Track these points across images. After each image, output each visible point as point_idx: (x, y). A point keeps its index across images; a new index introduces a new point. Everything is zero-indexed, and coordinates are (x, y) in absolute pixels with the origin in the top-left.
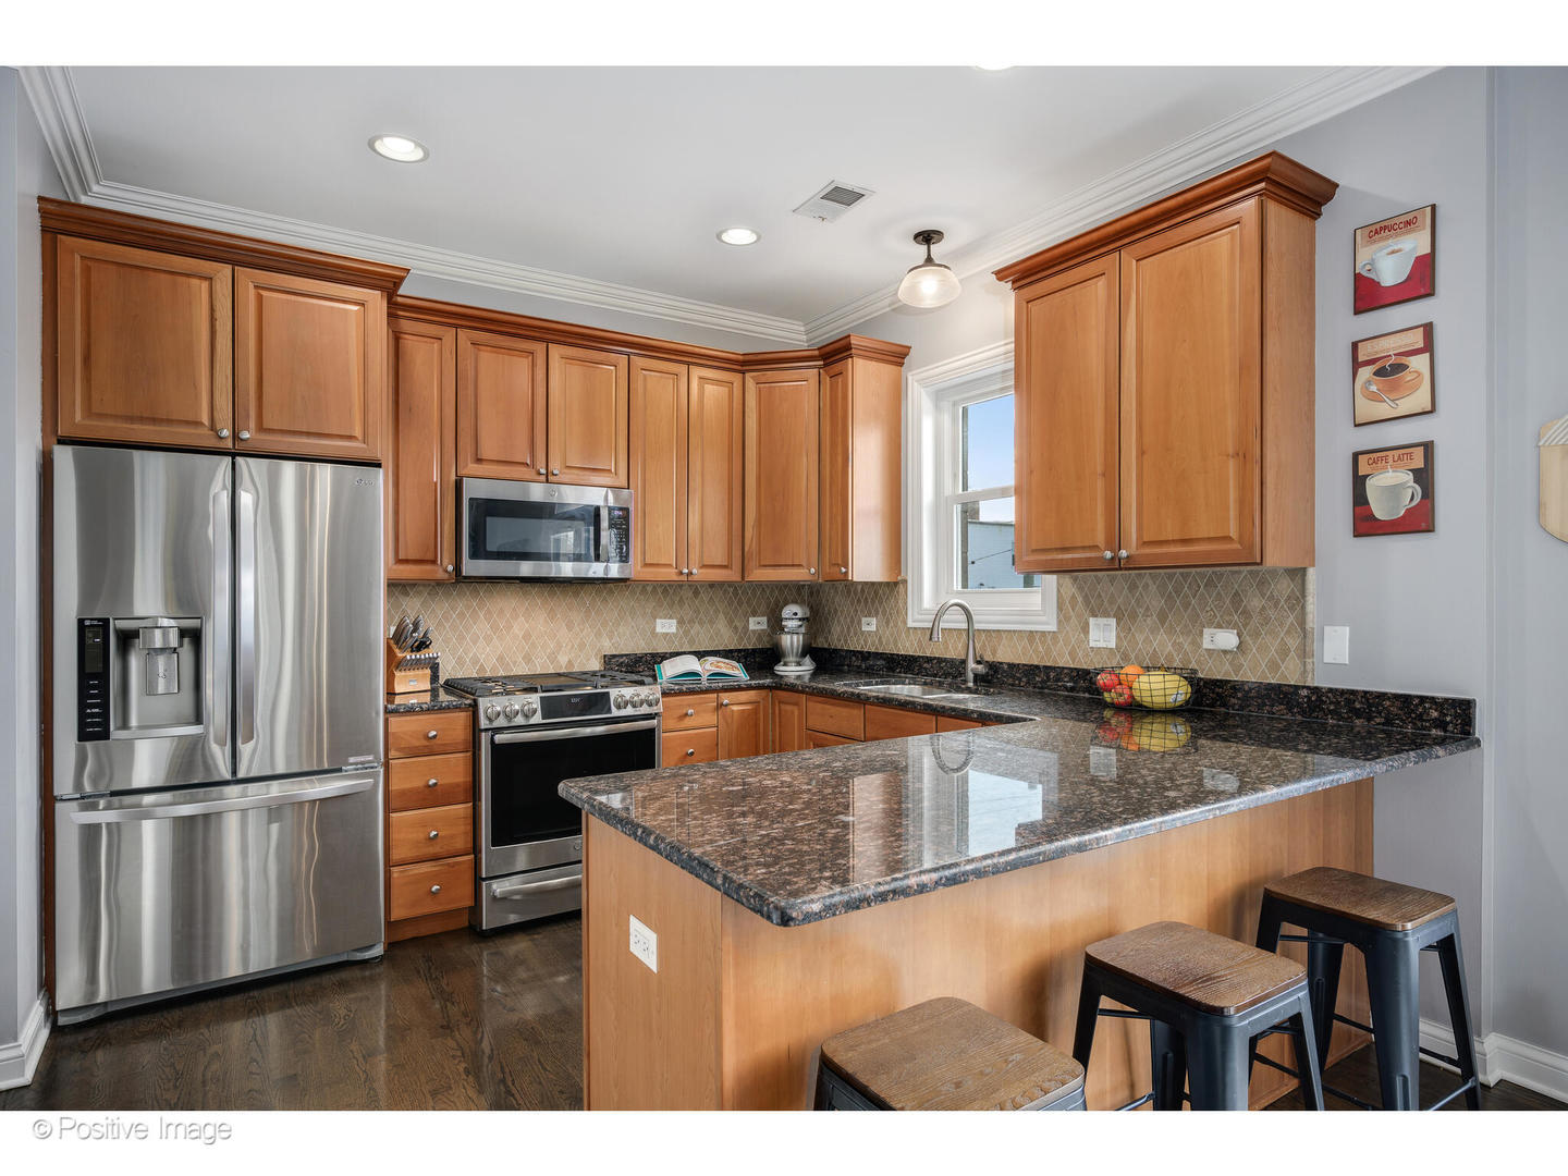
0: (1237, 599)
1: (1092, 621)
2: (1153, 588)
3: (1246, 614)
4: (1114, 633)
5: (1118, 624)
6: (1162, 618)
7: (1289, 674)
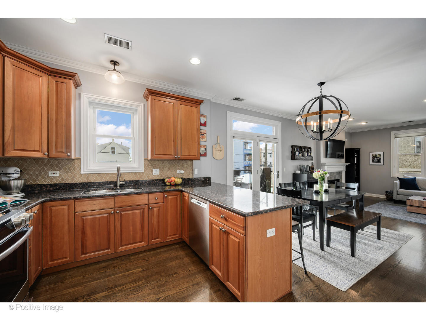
0: (183, 165)
1: (153, 169)
3: (184, 167)
4: (159, 172)
5: (160, 170)
6: (169, 168)
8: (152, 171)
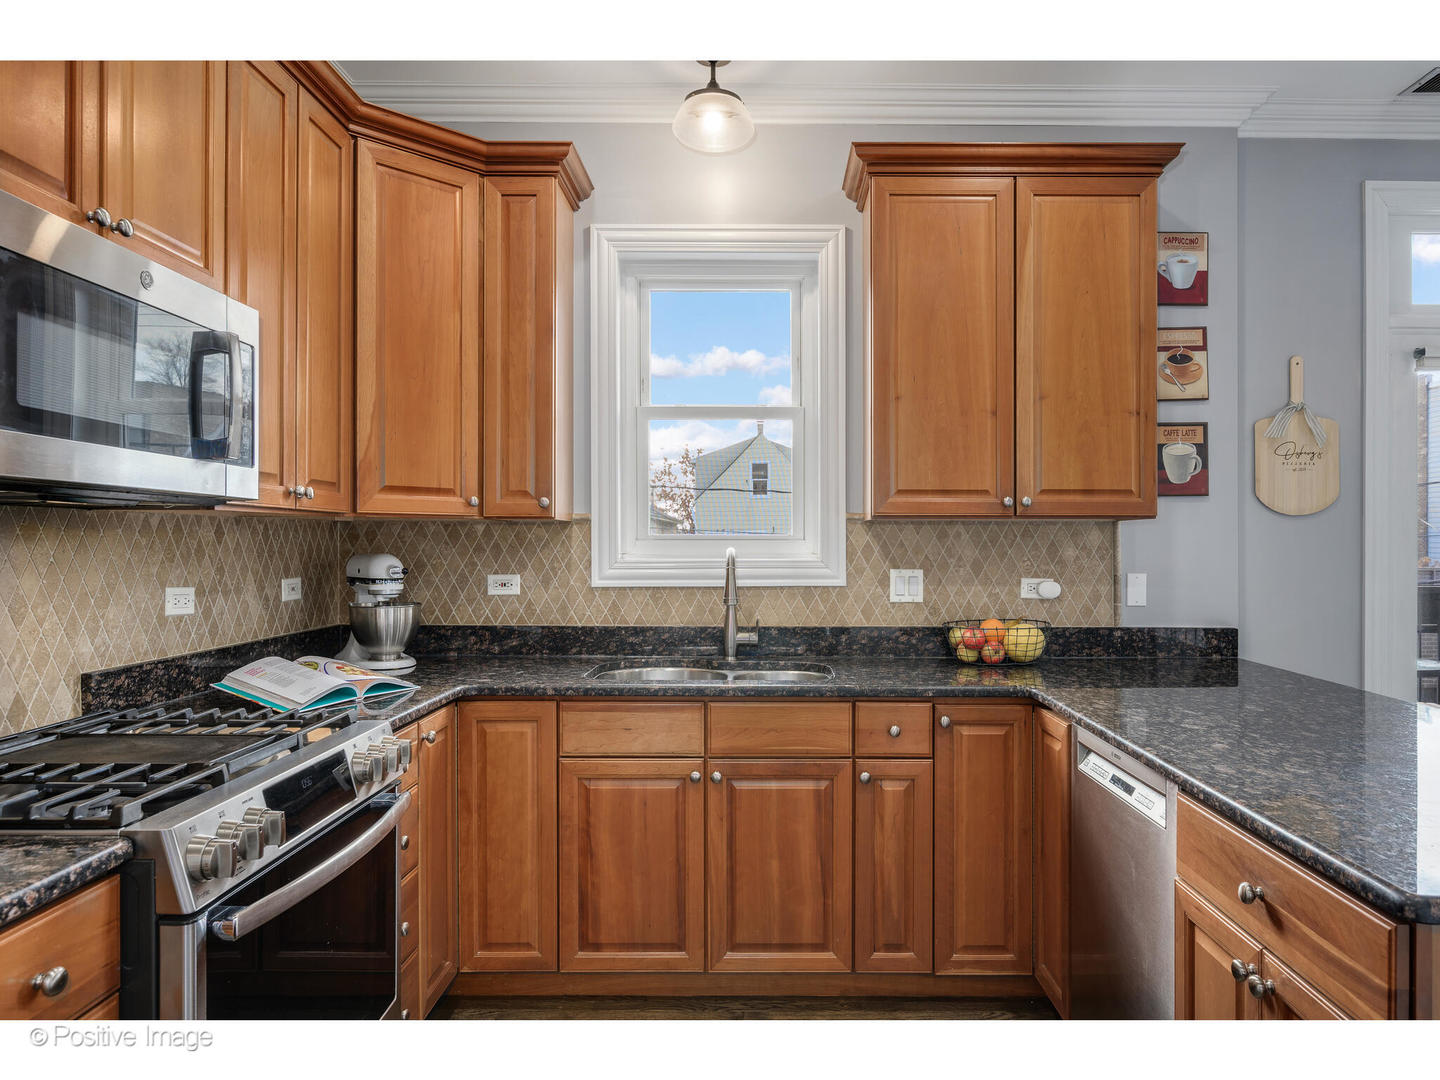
0: (1053, 550)
1: (893, 573)
2: (965, 537)
3: (1062, 563)
4: (921, 588)
5: (925, 575)
6: (977, 567)
7: (1102, 619)
8: (884, 582)
